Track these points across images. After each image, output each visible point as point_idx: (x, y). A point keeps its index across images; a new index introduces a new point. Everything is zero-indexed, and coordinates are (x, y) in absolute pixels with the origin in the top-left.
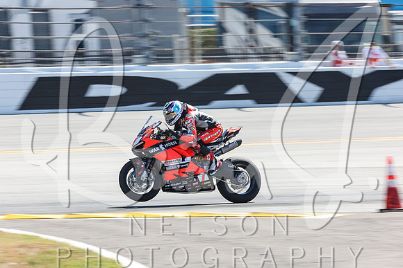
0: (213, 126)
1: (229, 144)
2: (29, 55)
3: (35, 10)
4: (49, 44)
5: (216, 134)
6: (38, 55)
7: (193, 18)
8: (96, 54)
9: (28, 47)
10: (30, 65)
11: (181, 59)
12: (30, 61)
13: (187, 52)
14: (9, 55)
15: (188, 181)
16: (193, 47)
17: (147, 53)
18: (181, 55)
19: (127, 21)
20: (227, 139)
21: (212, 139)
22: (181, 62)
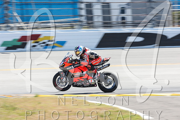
0: (97, 57)
1: (104, 65)
2: (100, 23)
3: (103, 3)
4: (109, 18)
5: (98, 61)
6: (105, 23)
7: (174, 7)
8: (130, 23)
9: (100, 20)
10: (101, 28)
11: (169, 25)
12: (101, 26)
13: (171, 22)
14: (92, 23)
15: (84, 82)
16: (174, 20)
17: (153, 22)
18: (168, 23)
19: (144, 8)
20: (103, 63)
21: (96, 63)
22: (169, 27)
